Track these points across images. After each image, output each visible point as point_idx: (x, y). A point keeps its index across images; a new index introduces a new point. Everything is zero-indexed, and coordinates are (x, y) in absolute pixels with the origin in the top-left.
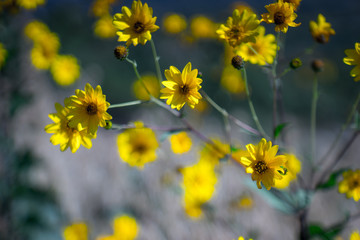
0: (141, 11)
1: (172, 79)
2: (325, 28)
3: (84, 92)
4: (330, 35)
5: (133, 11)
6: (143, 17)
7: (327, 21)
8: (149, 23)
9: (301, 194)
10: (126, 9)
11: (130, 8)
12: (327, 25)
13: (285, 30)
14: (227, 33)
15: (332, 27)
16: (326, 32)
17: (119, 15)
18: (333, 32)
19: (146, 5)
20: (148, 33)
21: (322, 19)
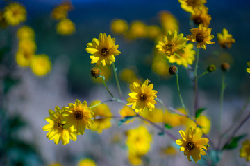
0: (106, 40)
1: (135, 91)
2: (228, 38)
3: (74, 105)
4: (232, 43)
5: (100, 41)
6: (107, 45)
7: (229, 33)
8: (111, 49)
9: (213, 154)
10: (95, 40)
11: (98, 38)
12: (230, 36)
13: (205, 47)
14: (164, 47)
15: (233, 37)
16: (229, 41)
17: (90, 44)
18: (233, 40)
19: (110, 36)
20: (113, 56)
21: (225, 32)
